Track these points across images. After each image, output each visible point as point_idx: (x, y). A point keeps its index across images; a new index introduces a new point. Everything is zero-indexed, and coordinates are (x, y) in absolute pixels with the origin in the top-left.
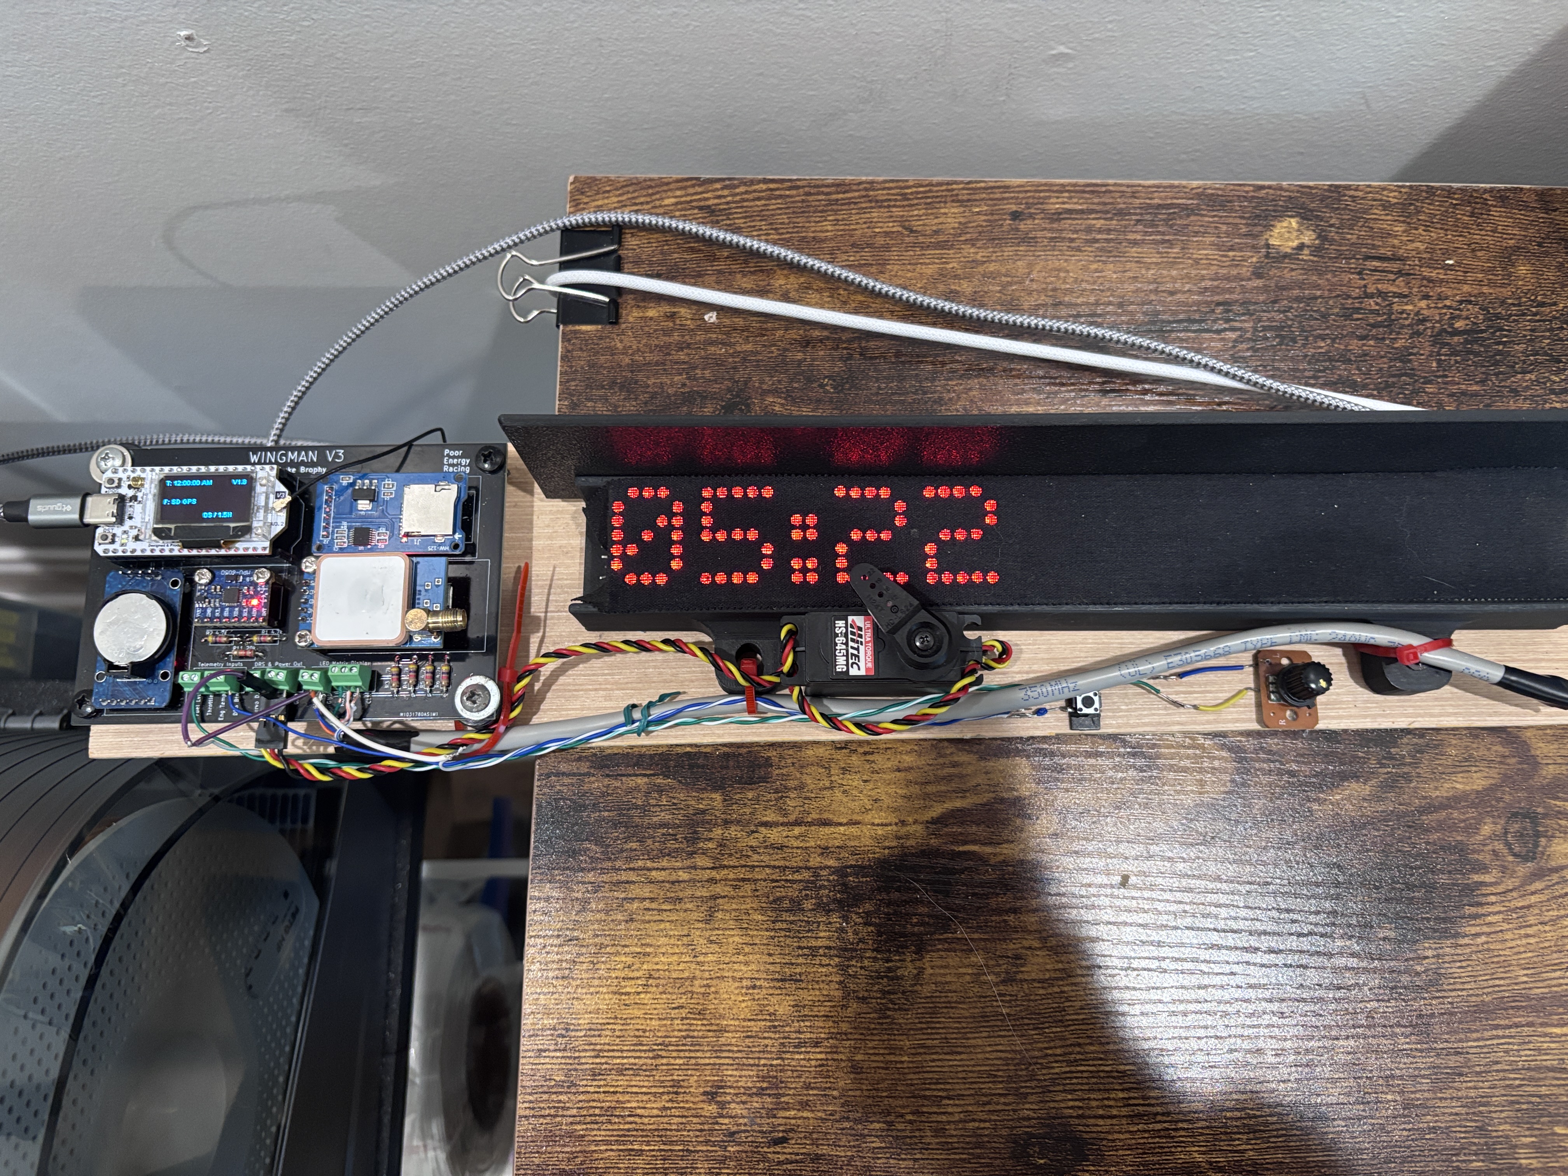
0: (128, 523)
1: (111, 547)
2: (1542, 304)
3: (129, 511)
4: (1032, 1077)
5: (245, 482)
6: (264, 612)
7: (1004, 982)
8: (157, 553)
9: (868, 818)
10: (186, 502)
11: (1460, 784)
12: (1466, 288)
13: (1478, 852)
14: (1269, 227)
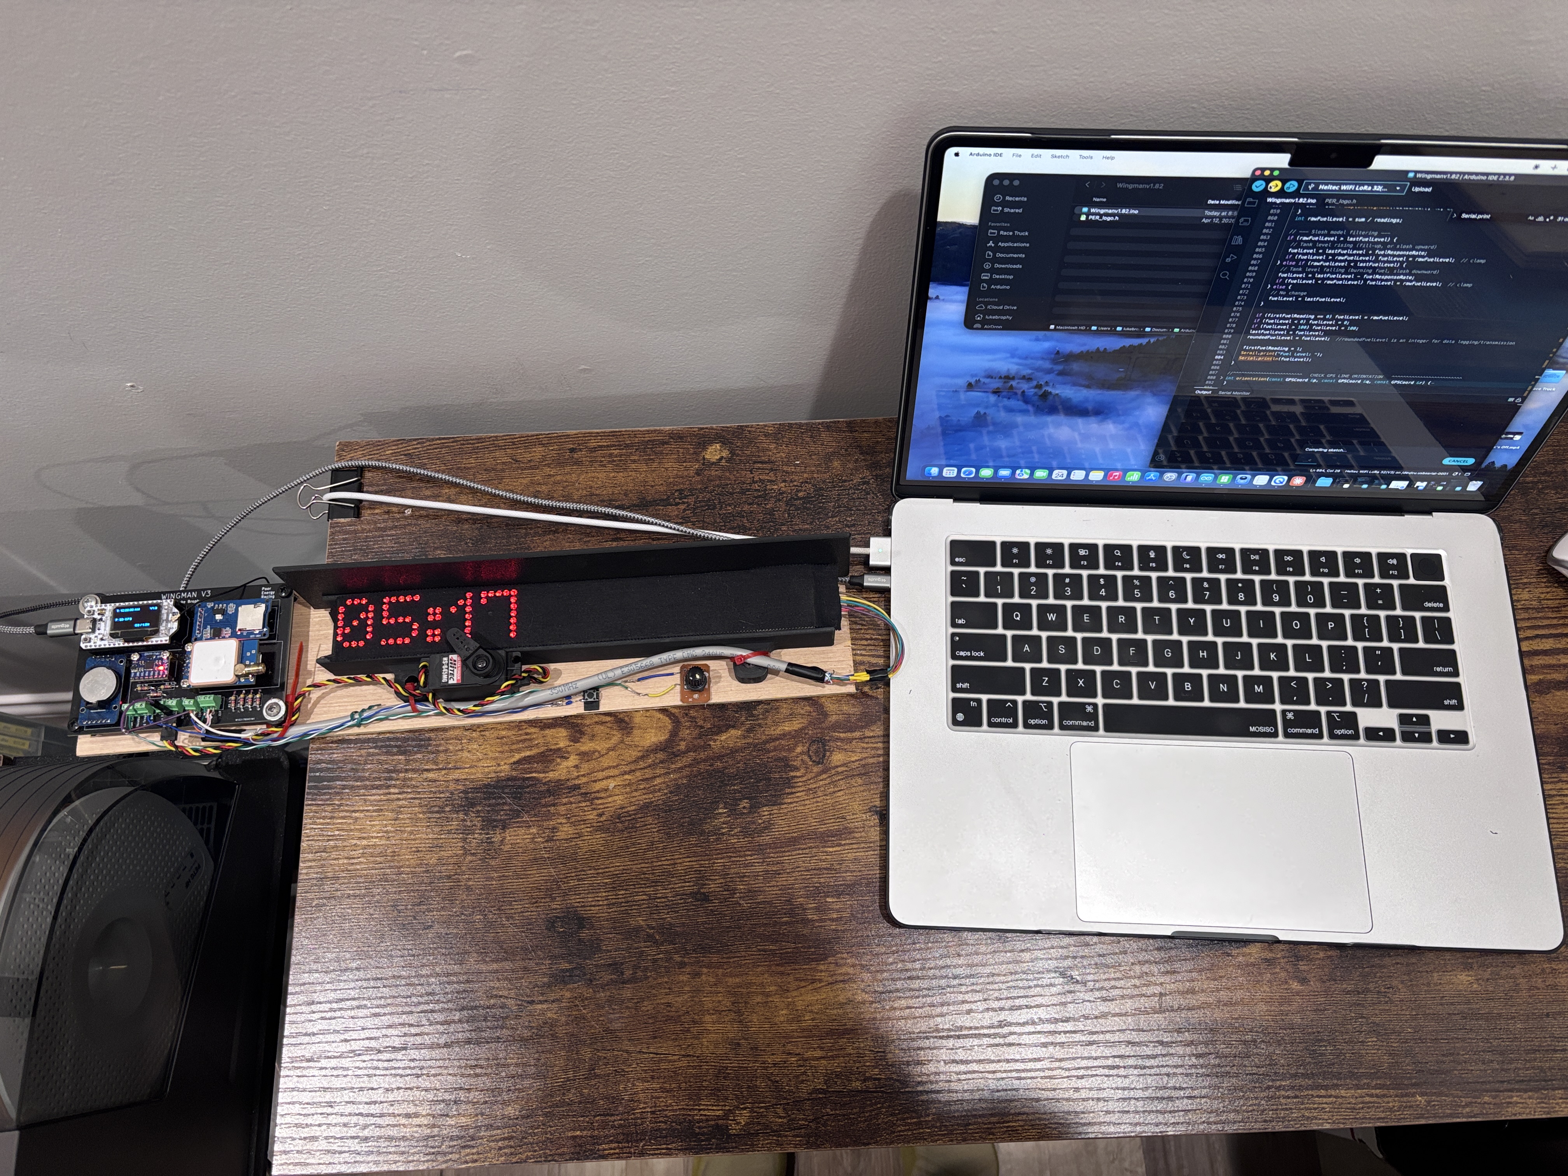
0: (97, 632)
1: (88, 644)
2: (845, 481)
3: (98, 626)
4: (559, 888)
5: (156, 608)
6: (166, 672)
7: (547, 841)
8: (112, 646)
9: (480, 764)
10: (126, 619)
11: (787, 727)
12: (805, 475)
13: (794, 761)
14: (705, 449)
